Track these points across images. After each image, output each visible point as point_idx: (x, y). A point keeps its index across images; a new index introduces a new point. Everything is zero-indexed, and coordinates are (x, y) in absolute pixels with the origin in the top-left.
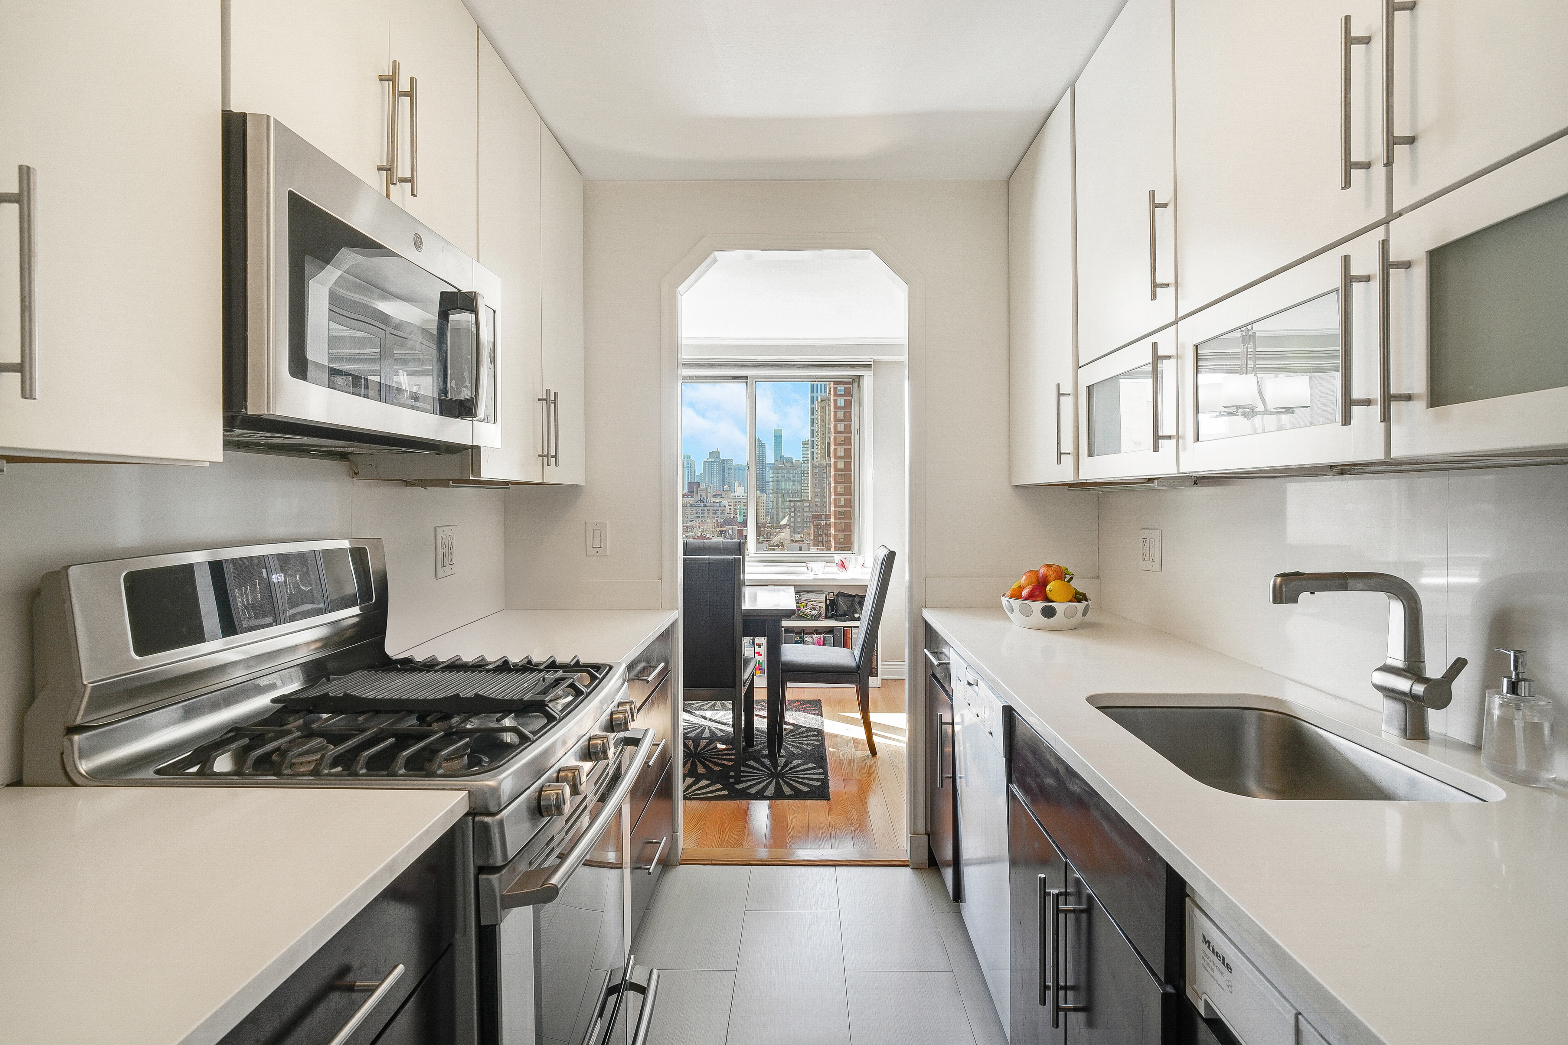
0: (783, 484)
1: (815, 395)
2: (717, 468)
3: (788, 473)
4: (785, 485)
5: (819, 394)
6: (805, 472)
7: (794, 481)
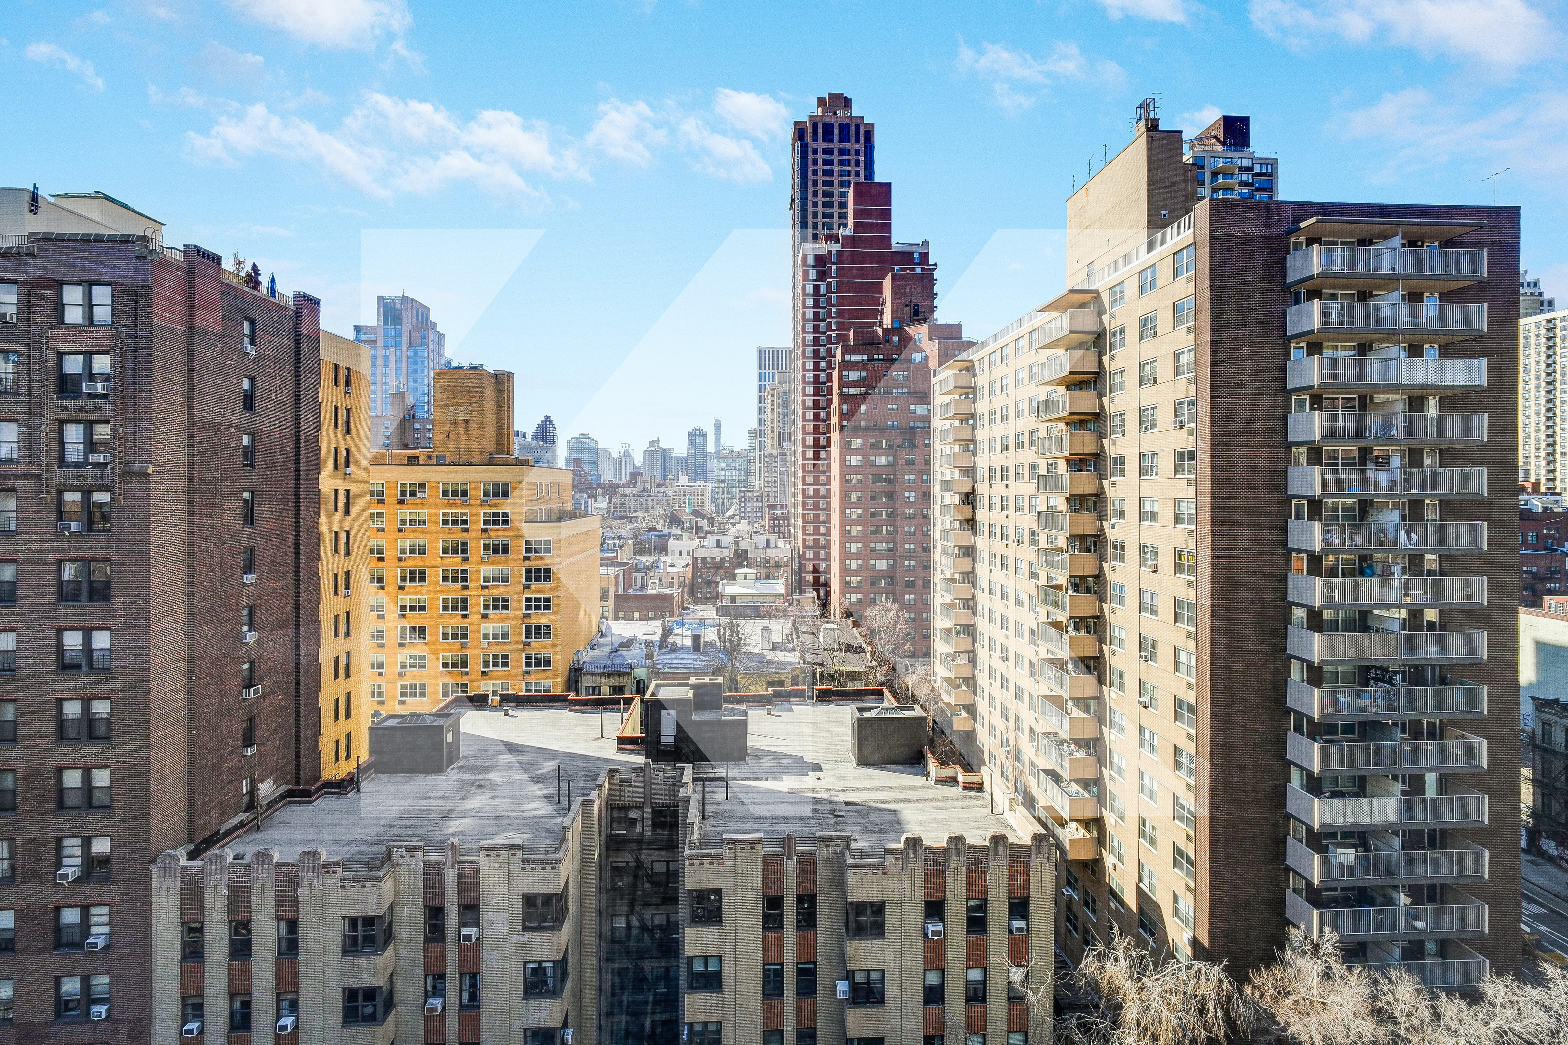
0: (728, 473)
1: (763, 383)
2: (658, 457)
3: (734, 462)
4: (732, 474)
5: (767, 383)
6: (751, 462)
7: (740, 470)
